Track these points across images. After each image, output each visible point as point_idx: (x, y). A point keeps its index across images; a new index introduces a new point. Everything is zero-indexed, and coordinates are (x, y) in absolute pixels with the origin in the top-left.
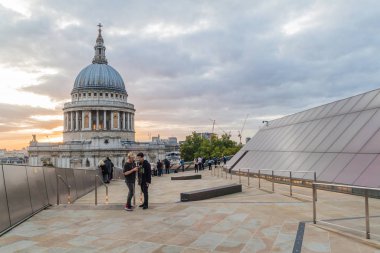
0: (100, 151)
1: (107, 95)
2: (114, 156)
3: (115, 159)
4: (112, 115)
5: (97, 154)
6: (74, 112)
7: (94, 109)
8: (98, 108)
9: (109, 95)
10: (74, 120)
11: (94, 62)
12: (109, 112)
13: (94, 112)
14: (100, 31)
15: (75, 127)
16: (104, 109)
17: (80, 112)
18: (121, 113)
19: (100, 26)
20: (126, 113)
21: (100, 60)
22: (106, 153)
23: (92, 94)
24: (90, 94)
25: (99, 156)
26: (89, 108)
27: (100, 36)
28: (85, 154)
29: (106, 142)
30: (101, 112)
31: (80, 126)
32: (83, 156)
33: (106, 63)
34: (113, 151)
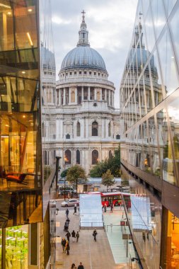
0: (89, 113)
1: (90, 73)
2: (102, 118)
3: (103, 121)
4: (96, 91)
5: (87, 115)
6: (62, 89)
7: (79, 85)
8: (83, 85)
9: (93, 73)
10: (62, 96)
11: (78, 45)
12: (92, 89)
13: (79, 88)
14: (84, 17)
15: (62, 103)
16: (88, 85)
17: (67, 89)
18: (103, 89)
19: (83, 13)
20: (108, 90)
21: (83, 43)
22: (95, 115)
23: (78, 73)
24: (75, 73)
25: (88, 118)
26: (75, 85)
27: (83, 22)
28: (76, 116)
29: (95, 105)
30: (86, 88)
31: (67, 102)
32: (74, 119)
33: (89, 45)
34: (101, 113)
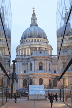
0: (37, 57)
3: (45, 61)
9: (39, 40)
17: (25, 49)
19: (34, 8)
22: (40, 58)
25: (37, 60)
26: (29, 46)
27: (34, 13)
29: (41, 53)
32: (28, 62)
33: (37, 26)
34: (44, 57)
